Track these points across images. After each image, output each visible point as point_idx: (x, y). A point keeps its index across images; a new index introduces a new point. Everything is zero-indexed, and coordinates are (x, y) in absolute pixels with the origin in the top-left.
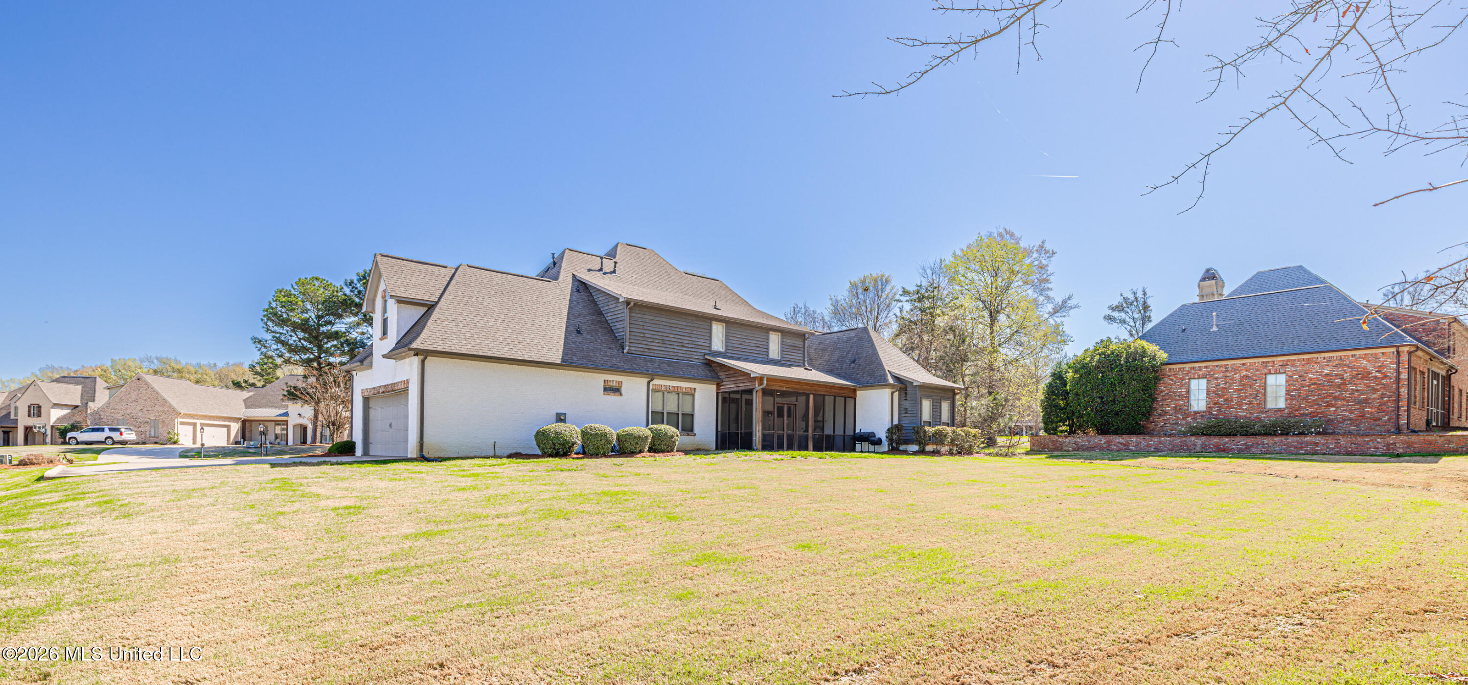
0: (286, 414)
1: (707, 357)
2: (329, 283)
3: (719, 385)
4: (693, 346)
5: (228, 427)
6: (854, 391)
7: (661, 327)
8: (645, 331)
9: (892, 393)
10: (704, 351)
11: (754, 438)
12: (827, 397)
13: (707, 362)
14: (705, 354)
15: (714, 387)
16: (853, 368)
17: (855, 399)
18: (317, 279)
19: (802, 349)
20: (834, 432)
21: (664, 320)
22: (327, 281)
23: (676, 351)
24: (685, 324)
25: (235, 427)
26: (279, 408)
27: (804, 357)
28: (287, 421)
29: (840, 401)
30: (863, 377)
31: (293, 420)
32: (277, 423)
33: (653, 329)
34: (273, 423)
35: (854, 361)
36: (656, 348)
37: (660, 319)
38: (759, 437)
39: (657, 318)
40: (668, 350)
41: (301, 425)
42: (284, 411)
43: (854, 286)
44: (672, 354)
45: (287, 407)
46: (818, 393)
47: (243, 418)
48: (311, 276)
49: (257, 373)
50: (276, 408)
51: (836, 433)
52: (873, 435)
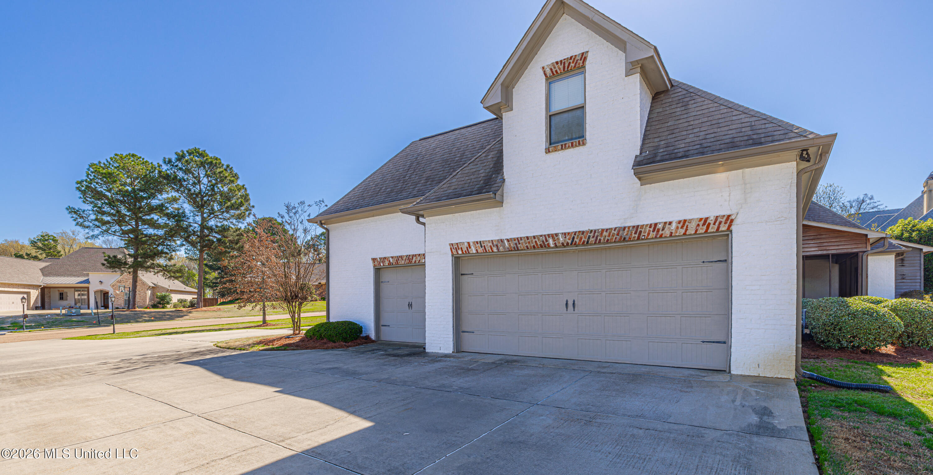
0: (87, 281)
2: (145, 160)
5: (28, 294)
18: (133, 156)
22: (143, 159)
25: (35, 294)
26: (78, 276)
28: (88, 288)
31: (94, 287)
32: (76, 289)
34: (73, 289)
41: (101, 291)
42: (86, 278)
45: (88, 275)
47: (43, 285)
48: (128, 153)
49: (39, 248)
50: (74, 276)
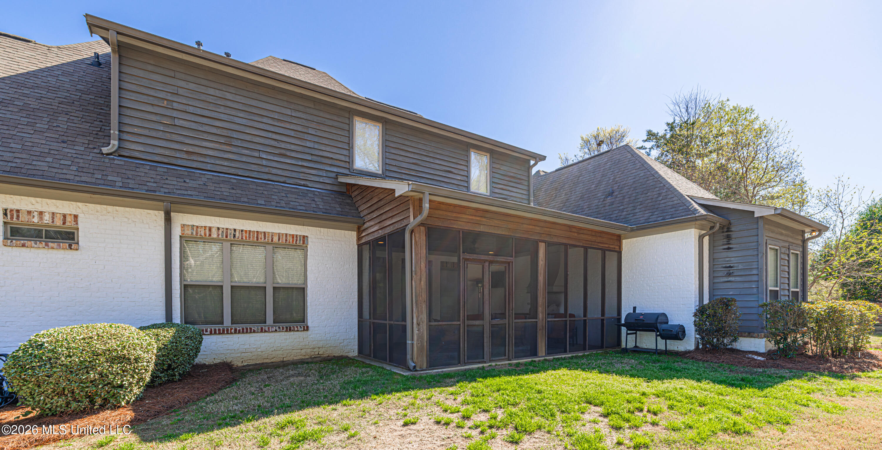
1: (342, 180)
3: (359, 231)
4: (309, 158)
6: (619, 239)
7: (222, 110)
8: (175, 114)
9: (701, 238)
10: (335, 170)
11: (409, 342)
12: (571, 251)
13: (344, 189)
14: (338, 174)
15: (353, 235)
16: (612, 204)
17: (620, 253)
19: (526, 184)
20: (585, 315)
21: (229, 96)
23: (264, 162)
24: (289, 112)
27: (529, 195)
29: (595, 256)
30: (635, 214)
33: (199, 111)
35: (611, 194)
36: (210, 153)
37: (218, 93)
38: (420, 337)
39: (211, 91)
40: (244, 159)
43: (587, 142)
44: (253, 167)
46: (555, 240)
51: (589, 315)
52: (660, 319)
